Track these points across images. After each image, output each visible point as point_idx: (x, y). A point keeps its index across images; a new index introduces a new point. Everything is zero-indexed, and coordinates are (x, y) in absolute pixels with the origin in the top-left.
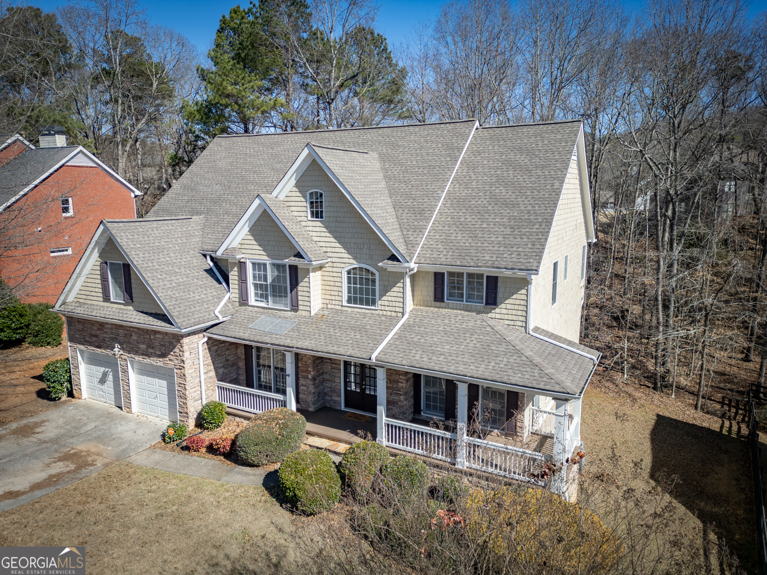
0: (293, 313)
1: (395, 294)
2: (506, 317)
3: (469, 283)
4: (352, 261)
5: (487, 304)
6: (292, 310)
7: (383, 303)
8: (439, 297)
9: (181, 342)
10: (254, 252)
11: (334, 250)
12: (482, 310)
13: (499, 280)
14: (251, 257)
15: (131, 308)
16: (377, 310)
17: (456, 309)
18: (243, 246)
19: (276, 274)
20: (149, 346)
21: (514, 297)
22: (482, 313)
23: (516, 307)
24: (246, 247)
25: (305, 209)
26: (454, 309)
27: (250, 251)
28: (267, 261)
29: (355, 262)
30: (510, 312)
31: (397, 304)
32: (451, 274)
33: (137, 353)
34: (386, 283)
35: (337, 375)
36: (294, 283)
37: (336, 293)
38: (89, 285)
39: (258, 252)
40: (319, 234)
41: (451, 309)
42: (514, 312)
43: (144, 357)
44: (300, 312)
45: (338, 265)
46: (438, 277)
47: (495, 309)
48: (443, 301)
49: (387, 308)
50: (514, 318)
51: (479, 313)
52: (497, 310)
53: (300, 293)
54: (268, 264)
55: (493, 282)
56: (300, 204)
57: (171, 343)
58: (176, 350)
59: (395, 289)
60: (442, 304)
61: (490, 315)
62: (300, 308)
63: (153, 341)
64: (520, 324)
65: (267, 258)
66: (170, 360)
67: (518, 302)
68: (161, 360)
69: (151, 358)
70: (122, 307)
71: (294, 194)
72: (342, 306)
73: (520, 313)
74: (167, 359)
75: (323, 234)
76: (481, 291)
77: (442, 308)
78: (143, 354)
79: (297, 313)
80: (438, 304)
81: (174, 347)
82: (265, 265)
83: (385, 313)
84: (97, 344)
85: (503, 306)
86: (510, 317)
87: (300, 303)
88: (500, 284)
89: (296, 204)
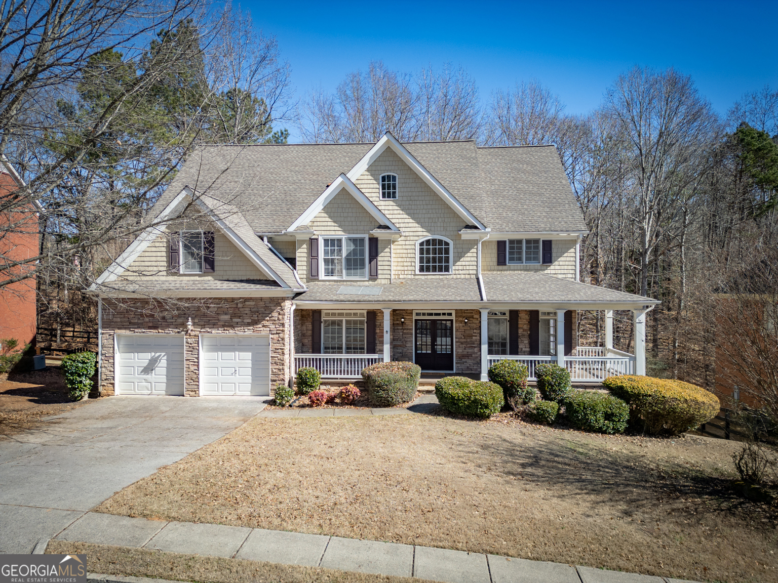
0: (371, 282)
1: (469, 259)
2: (559, 272)
3: (527, 248)
4: (425, 234)
5: (544, 262)
6: (370, 279)
7: (457, 268)
8: (501, 261)
9: (282, 304)
10: (328, 228)
11: (407, 225)
12: (539, 268)
13: (553, 243)
14: (323, 233)
15: (210, 278)
16: (451, 275)
17: (517, 270)
18: (315, 224)
19: (352, 247)
20: (234, 315)
21: (565, 255)
22: (539, 270)
23: (567, 263)
24: (319, 224)
25: (377, 190)
26: (514, 270)
27: (323, 228)
28: (343, 236)
29: (430, 235)
30: (562, 267)
31: (471, 268)
32: (511, 242)
33: (214, 325)
34: (460, 250)
35: (408, 340)
36: (374, 254)
37: (409, 264)
38: (145, 259)
39: (333, 228)
40: (391, 212)
41: (512, 270)
42: (566, 267)
43: (225, 329)
44: (379, 281)
45: (412, 238)
46: (501, 245)
47: (550, 266)
48: (505, 265)
49: (461, 272)
50: (566, 272)
51: (536, 271)
52: (552, 267)
53: (379, 263)
54: (344, 239)
55: (548, 244)
56: (372, 186)
57: (266, 308)
58: (275, 314)
59: (469, 254)
60: (504, 267)
61: (546, 272)
62: (380, 276)
63: (240, 309)
64: (570, 276)
65: (343, 233)
66: (263, 326)
67: (568, 259)
68: (251, 328)
69: (236, 329)
70: (197, 278)
71: (366, 177)
72: (415, 275)
73: (570, 267)
74: (260, 326)
75: (396, 212)
76: (537, 253)
77: (504, 270)
78: (223, 326)
79: (376, 282)
80: (501, 267)
81: (272, 311)
82: (340, 241)
83: (458, 276)
84: (151, 325)
85: (556, 263)
86: (563, 272)
87: (379, 272)
88: (553, 246)
89: (368, 186)
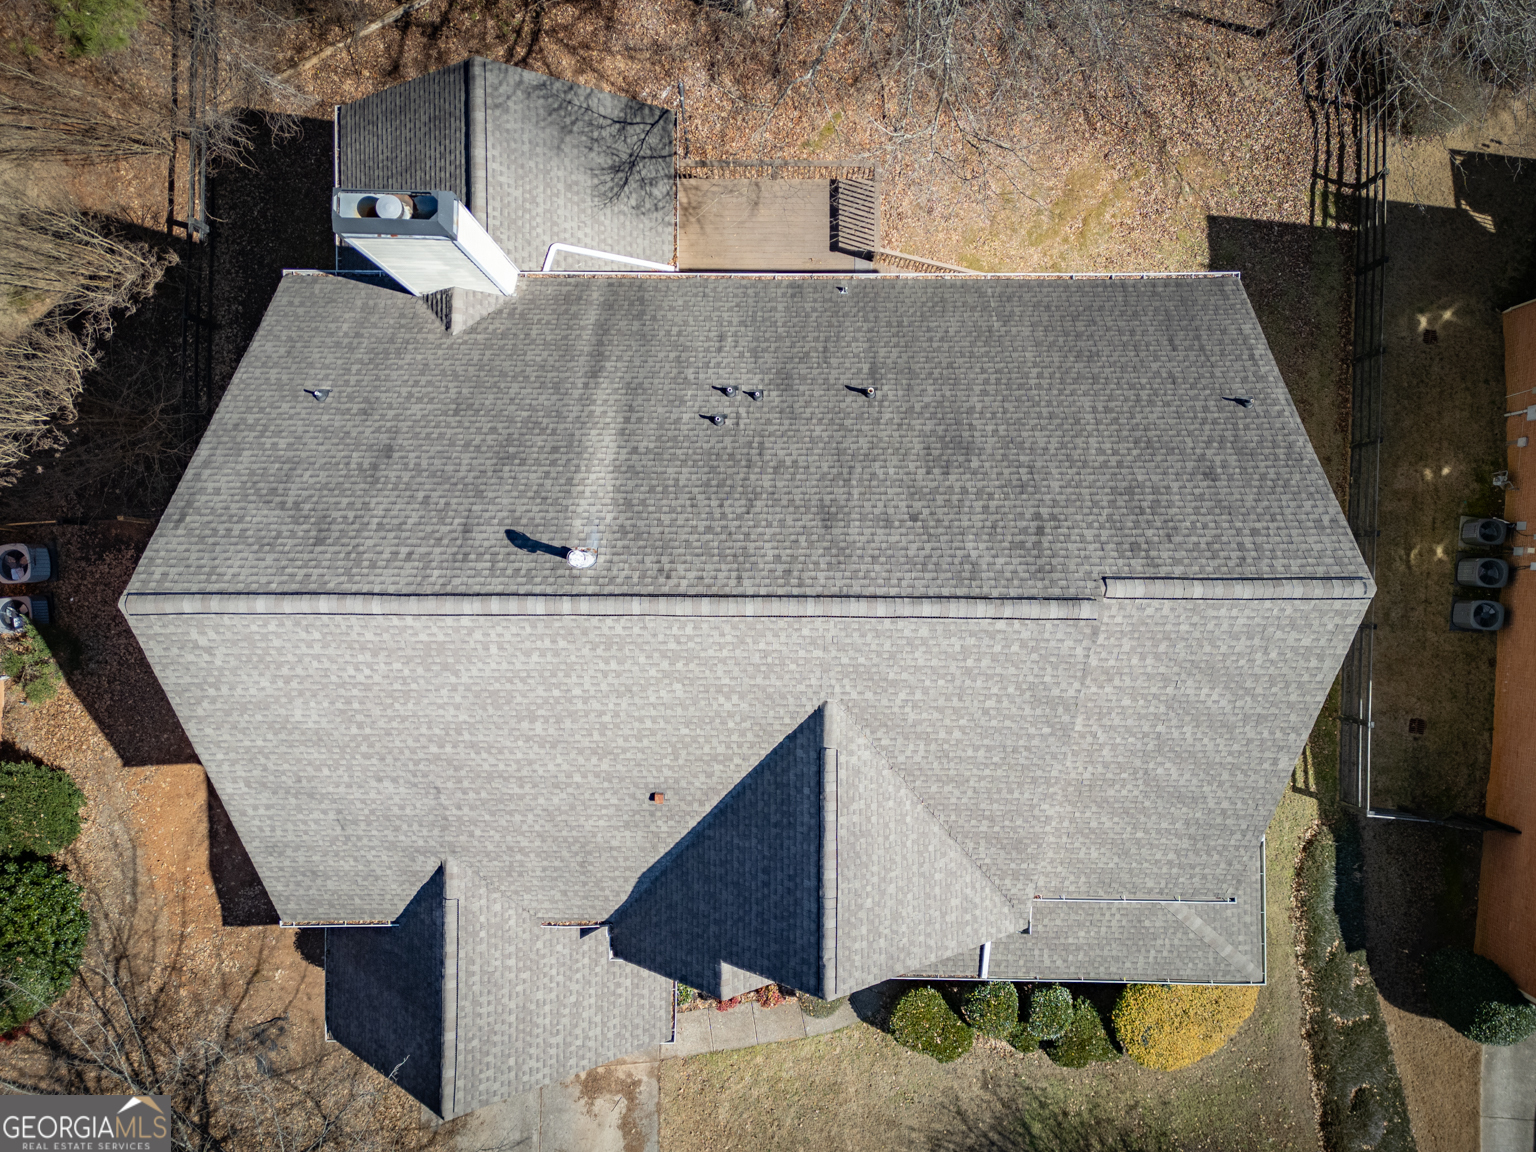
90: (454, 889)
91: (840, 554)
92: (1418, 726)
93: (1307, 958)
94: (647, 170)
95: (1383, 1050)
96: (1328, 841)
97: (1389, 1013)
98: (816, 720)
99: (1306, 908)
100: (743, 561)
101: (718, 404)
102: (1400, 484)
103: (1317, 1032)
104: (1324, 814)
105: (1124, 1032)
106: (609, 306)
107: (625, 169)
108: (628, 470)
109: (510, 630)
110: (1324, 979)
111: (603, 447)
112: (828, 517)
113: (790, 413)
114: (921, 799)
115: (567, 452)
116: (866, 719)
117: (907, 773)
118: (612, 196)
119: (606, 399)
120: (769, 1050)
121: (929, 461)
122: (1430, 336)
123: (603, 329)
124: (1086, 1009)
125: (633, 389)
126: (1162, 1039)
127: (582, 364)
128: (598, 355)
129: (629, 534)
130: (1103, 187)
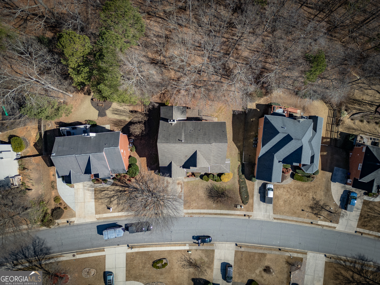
90: (173, 163)
91: (198, 141)
92: (250, 156)
93: (238, 175)
94: (184, 112)
95: (245, 183)
96: (241, 165)
97: (246, 180)
98: (196, 151)
99: (238, 170)
100: (192, 141)
101: (190, 131)
102: (249, 134)
103: (239, 181)
104: (241, 163)
105: (221, 179)
106: (183, 124)
107: (183, 112)
108: (185, 136)
109: (179, 145)
110: (240, 177)
111: (183, 134)
112: (197, 139)
113: (195, 132)
114: (203, 156)
115: (181, 135)
116: (199, 151)
117: (202, 155)
118: (182, 114)
119: (183, 130)
120: (193, 181)
121: (203, 135)
122: (252, 121)
123: (182, 125)
124: (218, 177)
125: (185, 130)
126: (224, 179)
127: (181, 128)
128: (182, 128)
129: (185, 140)
130: (223, 108)
